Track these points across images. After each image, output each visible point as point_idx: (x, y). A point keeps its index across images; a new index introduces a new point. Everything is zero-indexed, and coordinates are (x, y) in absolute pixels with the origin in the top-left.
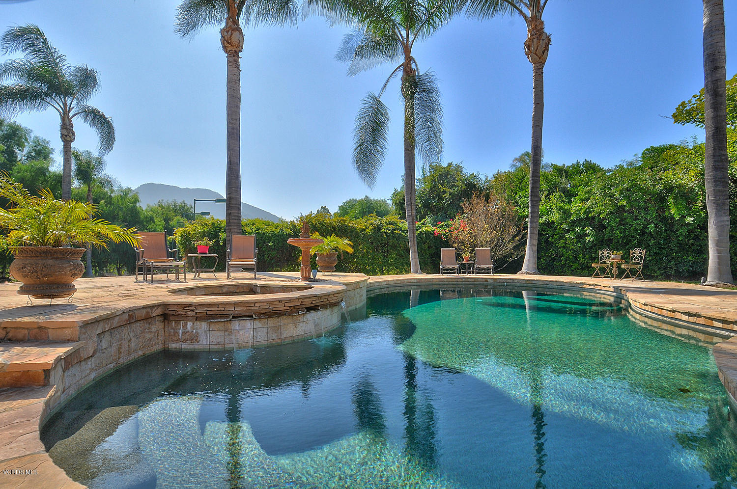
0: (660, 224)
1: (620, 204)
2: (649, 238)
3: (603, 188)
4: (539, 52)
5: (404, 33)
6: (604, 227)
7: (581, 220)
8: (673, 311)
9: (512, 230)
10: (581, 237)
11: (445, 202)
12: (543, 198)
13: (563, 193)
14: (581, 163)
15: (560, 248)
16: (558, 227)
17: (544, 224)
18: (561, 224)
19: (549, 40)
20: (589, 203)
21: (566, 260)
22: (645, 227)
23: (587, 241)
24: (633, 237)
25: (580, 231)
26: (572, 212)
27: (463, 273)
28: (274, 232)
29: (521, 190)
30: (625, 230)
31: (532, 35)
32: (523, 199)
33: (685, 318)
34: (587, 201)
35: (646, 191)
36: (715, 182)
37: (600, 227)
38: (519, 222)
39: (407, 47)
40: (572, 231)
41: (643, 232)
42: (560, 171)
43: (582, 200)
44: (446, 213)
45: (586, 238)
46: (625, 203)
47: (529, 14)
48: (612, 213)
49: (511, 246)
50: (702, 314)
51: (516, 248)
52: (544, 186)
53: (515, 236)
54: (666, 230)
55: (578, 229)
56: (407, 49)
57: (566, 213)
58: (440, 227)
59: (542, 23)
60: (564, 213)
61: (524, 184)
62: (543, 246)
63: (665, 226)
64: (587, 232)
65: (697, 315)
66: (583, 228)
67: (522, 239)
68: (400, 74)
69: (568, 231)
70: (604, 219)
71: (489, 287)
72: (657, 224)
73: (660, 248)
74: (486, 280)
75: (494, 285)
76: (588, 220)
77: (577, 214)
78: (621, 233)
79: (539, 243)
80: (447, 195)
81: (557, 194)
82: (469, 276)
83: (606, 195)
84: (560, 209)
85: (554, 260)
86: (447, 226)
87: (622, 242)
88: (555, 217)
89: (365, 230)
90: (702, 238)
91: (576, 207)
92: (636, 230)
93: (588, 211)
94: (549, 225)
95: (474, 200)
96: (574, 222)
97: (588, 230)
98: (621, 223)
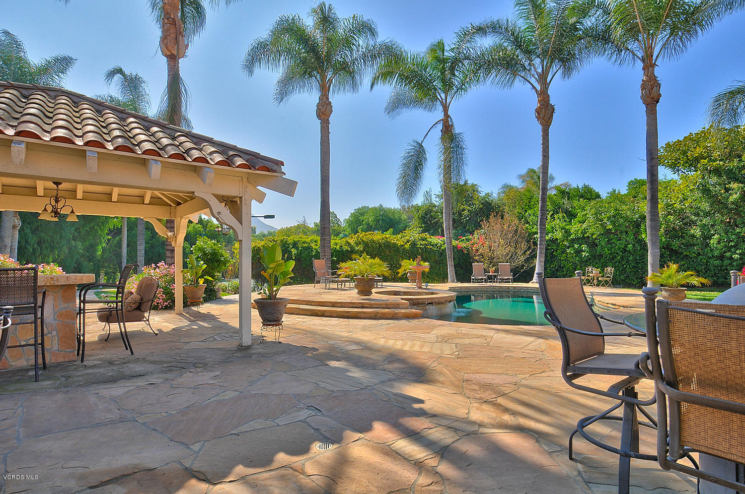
0: (637, 244)
1: (608, 228)
2: (629, 255)
3: (596, 214)
4: (546, 118)
5: (443, 96)
6: (596, 245)
7: (579, 238)
8: (608, 304)
9: (524, 246)
10: (578, 252)
11: (464, 218)
12: (549, 217)
13: (566, 213)
14: (580, 187)
15: (562, 260)
16: (561, 243)
17: (549, 240)
18: (563, 241)
19: (554, 109)
20: (584, 226)
21: (568, 271)
22: (626, 246)
23: (583, 256)
24: (617, 254)
25: (578, 248)
26: (572, 231)
27: (491, 282)
28: (335, 248)
29: (530, 209)
30: (612, 248)
31: (541, 105)
32: (532, 217)
33: (611, 306)
34: (583, 223)
35: (626, 219)
36: (651, 228)
37: (593, 245)
38: (530, 239)
39: (446, 107)
40: (572, 247)
41: (625, 250)
42: (564, 193)
43: (580, 222)
44: (464, 227)
45: (583, 253)
46: (611, 227)
47: (539, 88)
48: (602, 234)
49: (522, 258)
50: (617, 304)
51: (527, 260)
52: (549, 206)
53: (526, 251)
54: (641, 249)
55: (576, 246)
56: (446, 108)
57: (567, 233)
58: (462, 241)
59: (548, 96)
60: (566, 232)
61: (532, 203)
62: (549, 258)
63: (640, 246)
64: (583, 248)
65: (615, 305)
66: (581, 245)
67: (531, 253)
68: (440, 126)
69: (569, 247)
70: (596, 239)
71: (510, 292)
72: (634, 244)
73: (636, 262)
74: (508, 288)
75: (514, 292)
76: (584, 239)
77: (575, 234)
78: (608, 250)
79: (546, 256)
80: (466, 212)
81: (560, 215)
82: (494, 284)
83: (598, 219)
84: (563, 228)
85: (557, 270)
86: (468, 240)
87: (609, 258)
88: (559, 235)
89: (403, 245)
90: (665, 256)
91: (575, 228)
92: (619, 248)
93: (584, 232)
94: (554, 241)
95: (492, 219)
96: (573, 240)
97: (584, 247)
98: (609, 242)
